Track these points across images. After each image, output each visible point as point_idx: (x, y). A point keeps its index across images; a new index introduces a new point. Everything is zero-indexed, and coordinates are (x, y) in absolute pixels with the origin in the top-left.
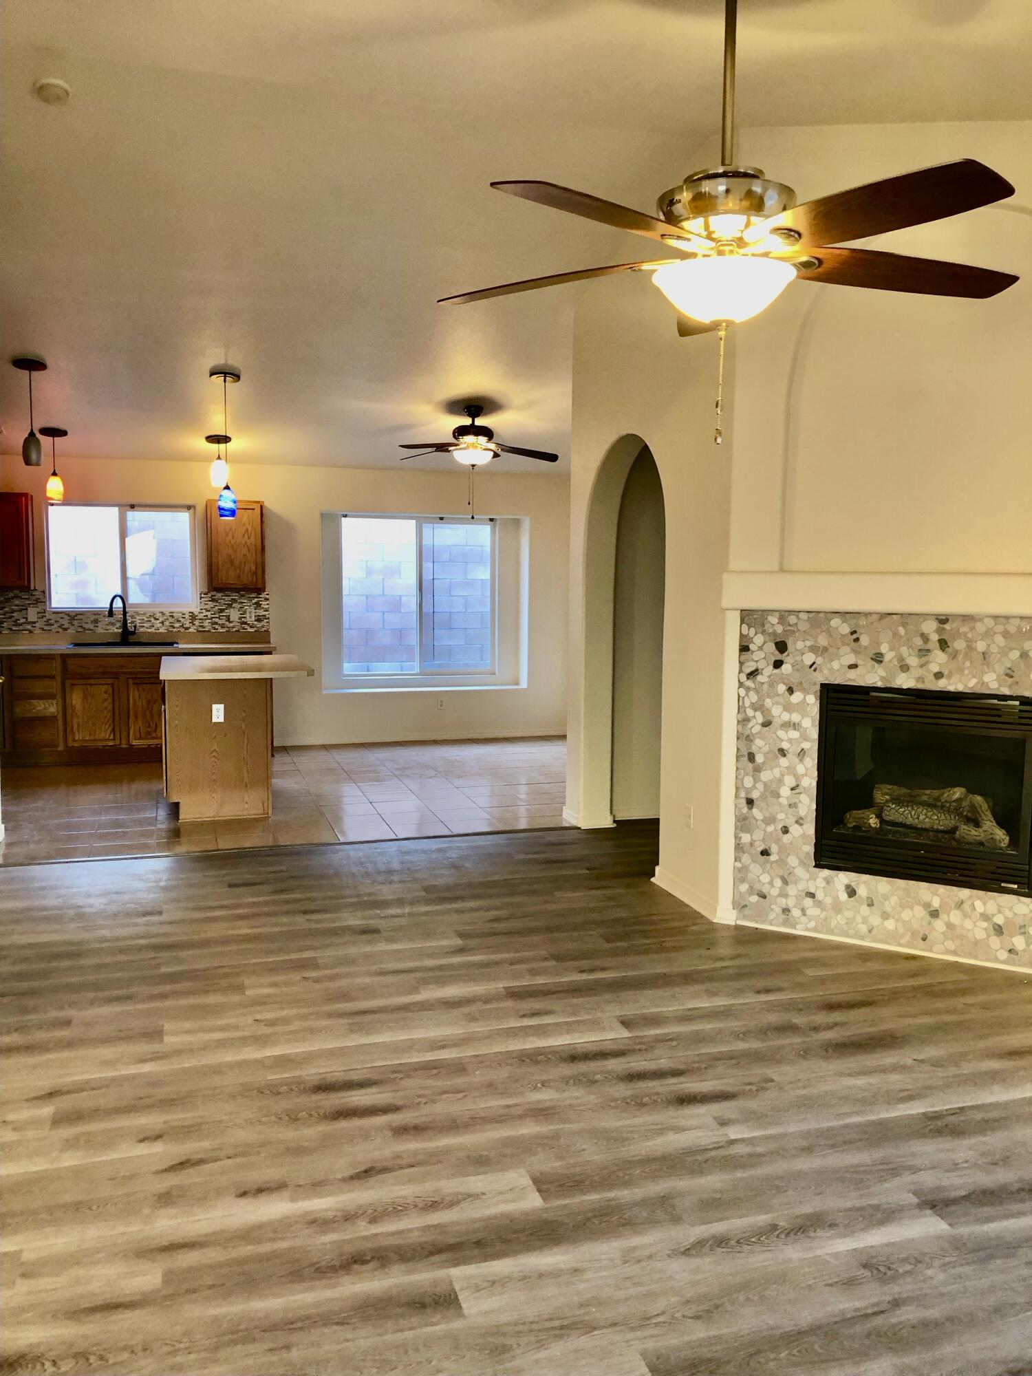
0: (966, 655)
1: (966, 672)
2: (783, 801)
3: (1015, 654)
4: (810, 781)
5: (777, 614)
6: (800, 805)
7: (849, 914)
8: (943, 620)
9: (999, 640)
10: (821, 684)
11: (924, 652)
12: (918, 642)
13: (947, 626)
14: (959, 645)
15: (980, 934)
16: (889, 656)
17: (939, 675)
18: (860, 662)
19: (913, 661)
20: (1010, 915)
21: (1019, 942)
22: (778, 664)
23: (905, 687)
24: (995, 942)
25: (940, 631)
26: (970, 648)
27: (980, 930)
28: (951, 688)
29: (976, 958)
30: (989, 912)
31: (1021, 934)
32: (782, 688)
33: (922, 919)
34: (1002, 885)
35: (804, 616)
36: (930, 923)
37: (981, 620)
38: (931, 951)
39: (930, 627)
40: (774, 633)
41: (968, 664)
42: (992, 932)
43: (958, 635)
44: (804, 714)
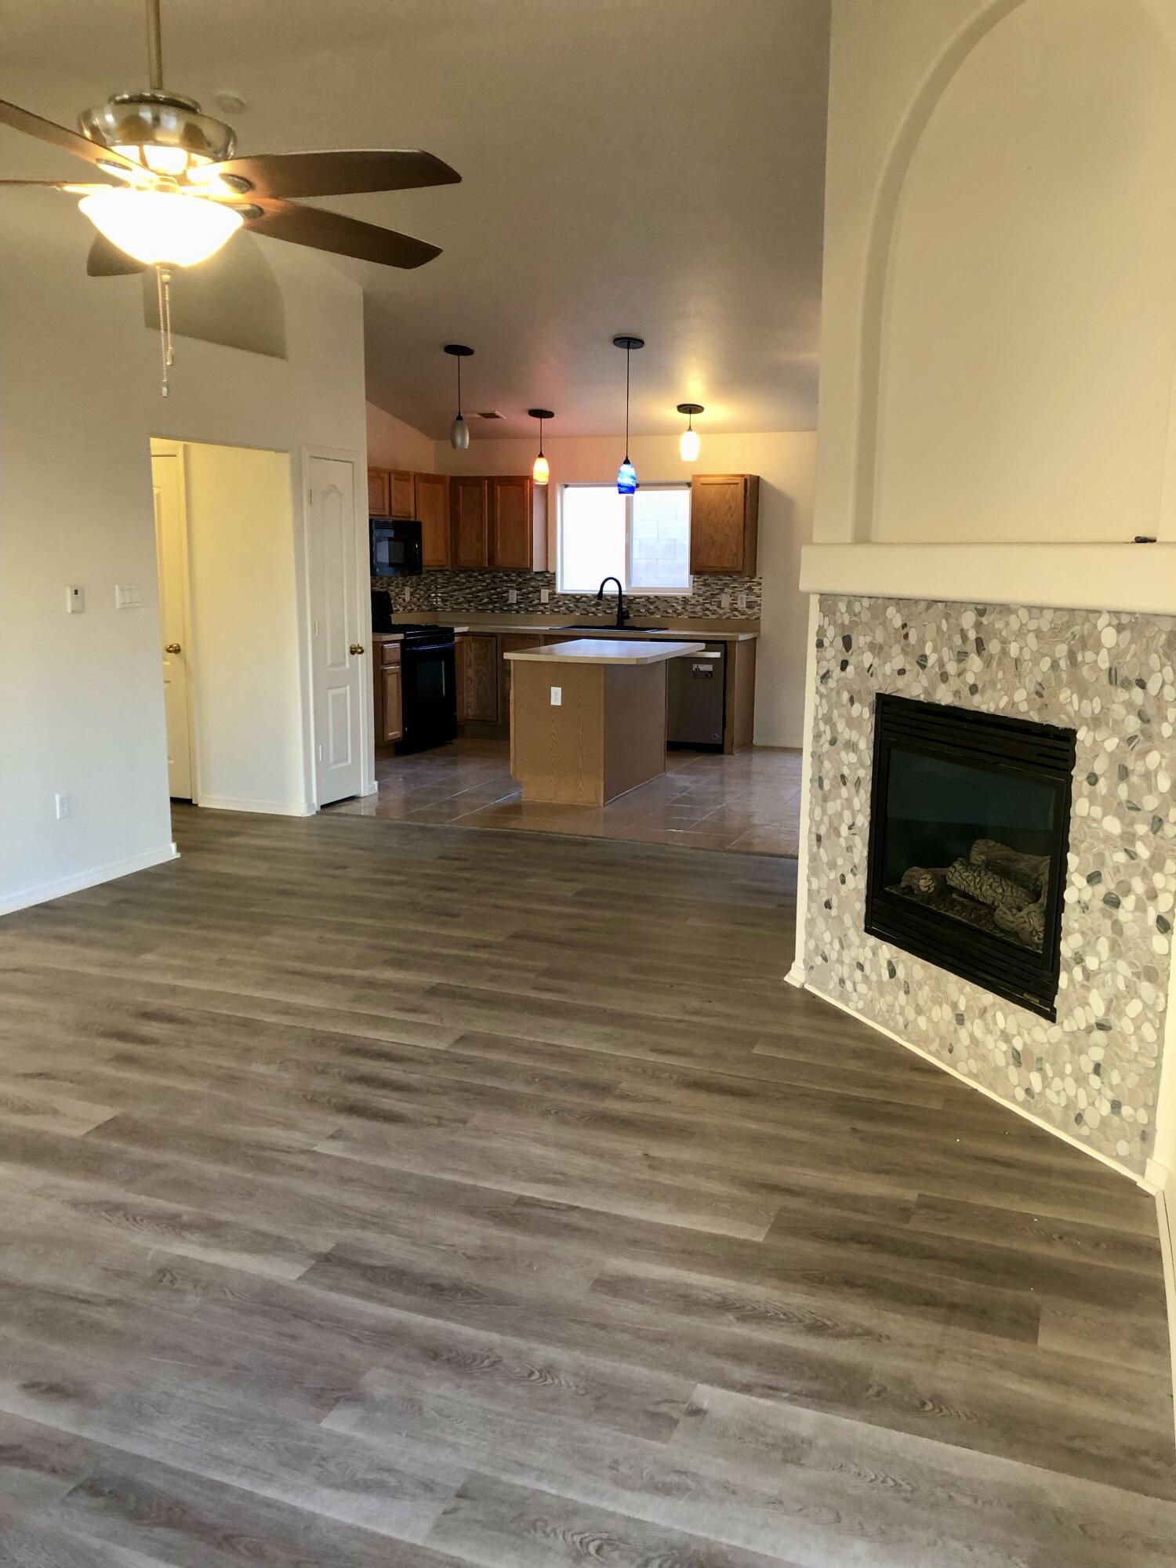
0: (999, 663)
1: (999, 686)
2: (842, 841)
3: (1046, 663)
4: (863, 821)
5: (845, 599)
6: (854, 849)
7: (889, 998)
8: (982, 610)
9: (1031, 639)
10: (877, 694)
11: (962, 656)
12: (957, 640)
13: (984, 620)
14: (994, 647)
15: (1000, 1059)
16: (932, 659)
17: (974, 689)
18: (908, 667)
19: (952, 668)
20: (1029, 1039)
21: (1036, 1081)
22: (844, 665)
23: (943, 703)
24: (1013, 1074)
25: (978, 626)
26: (1004, 652)
27: (999, 1054)
28: (984, 709)
29: (994, 1090)
30: (1009, 1030)
31: (1039, 1070)
32: (846, 696)
33: (950, 1022)
34: (1024, 995)
35: (866, 602)
36: (956, 1031)
37: (1016, 612)
38: (955, 1068)
39: (968, 619)
40: (843, 625)
41: (1000, 675)
42: (1011, 1059)
43: (996, 634)
44: (859, 729)
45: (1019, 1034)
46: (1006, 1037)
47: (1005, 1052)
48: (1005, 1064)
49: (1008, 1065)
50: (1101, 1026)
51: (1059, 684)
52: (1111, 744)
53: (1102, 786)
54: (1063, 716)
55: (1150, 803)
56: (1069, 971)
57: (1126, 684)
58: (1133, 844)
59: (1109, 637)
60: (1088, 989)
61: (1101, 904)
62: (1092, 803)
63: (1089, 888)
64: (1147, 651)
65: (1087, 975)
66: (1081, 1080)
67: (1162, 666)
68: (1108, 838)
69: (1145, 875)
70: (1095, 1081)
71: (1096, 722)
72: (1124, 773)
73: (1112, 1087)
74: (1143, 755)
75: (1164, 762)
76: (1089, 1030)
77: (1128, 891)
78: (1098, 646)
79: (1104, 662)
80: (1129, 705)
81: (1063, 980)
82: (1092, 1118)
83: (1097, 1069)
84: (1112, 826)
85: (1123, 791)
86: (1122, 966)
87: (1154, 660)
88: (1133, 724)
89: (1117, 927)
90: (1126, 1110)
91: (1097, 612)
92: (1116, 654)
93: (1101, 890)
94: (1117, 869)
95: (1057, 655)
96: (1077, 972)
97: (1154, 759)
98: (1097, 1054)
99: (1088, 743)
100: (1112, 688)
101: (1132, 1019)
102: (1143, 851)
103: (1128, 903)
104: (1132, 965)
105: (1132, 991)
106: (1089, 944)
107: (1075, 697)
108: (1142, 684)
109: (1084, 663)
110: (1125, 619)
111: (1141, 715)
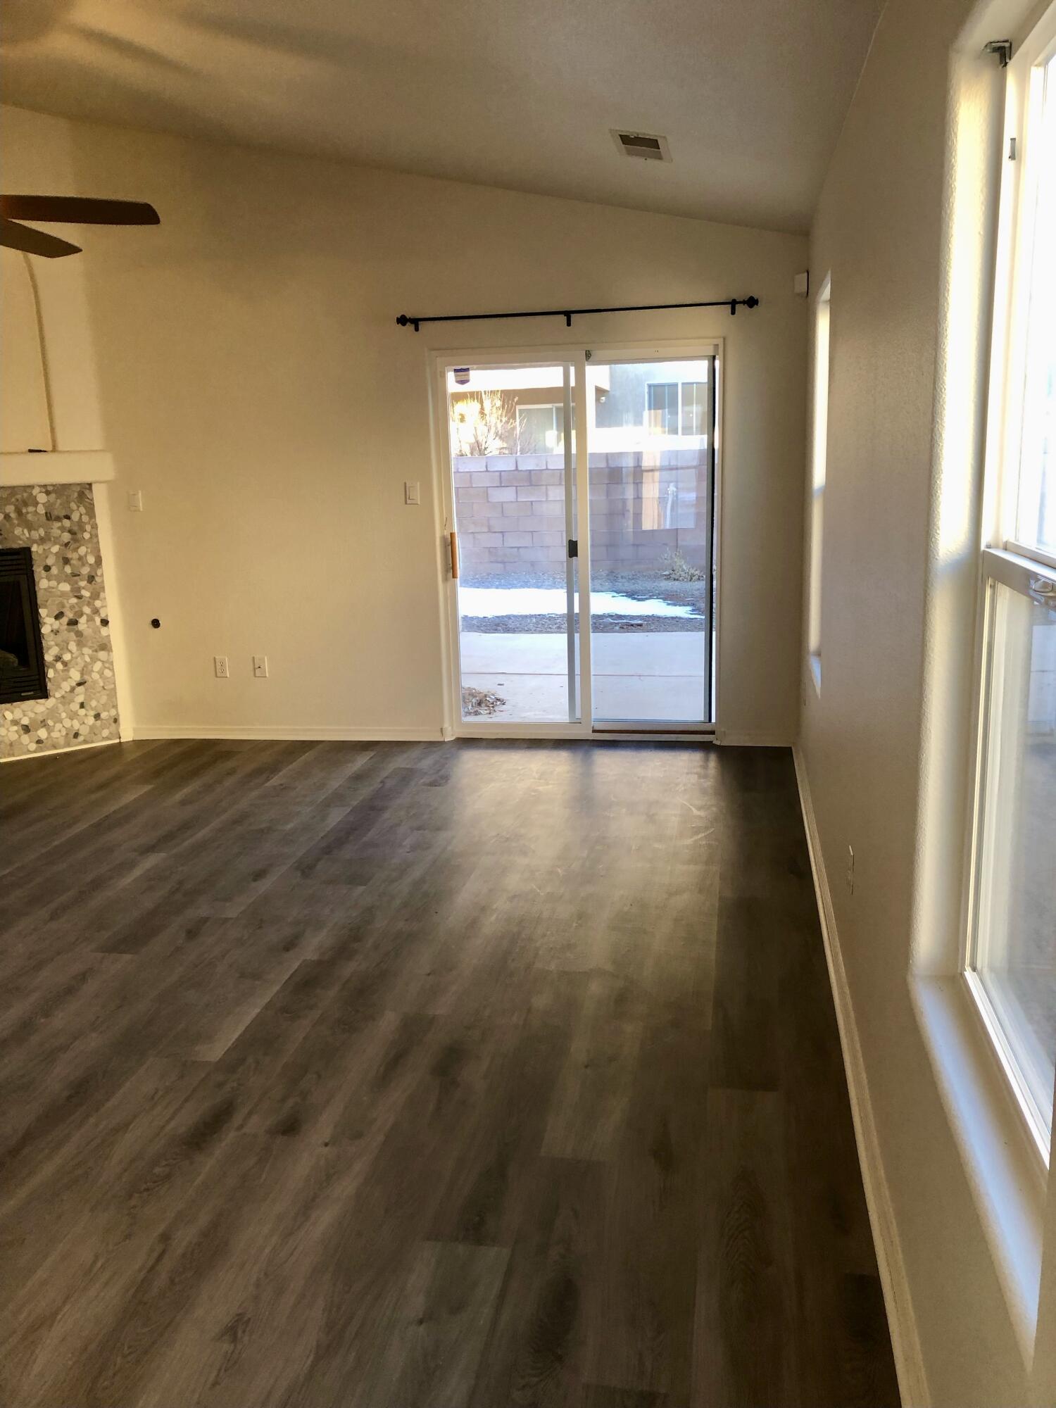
15: (14, 737)
20: (32, 715)
21: (42, 733)
24: (25, 739)
27: (12, 733)
29: (13, 755)
30: (17, 718)
31: (42, 727)
34: (23, 694)
42: (22, 732)
45: (25, 715)
46: (15, 722)
47: (16, 731)
48: (17, 736)
49: (20, 736)
50: (79, 684)
51: (13, 526)
52: (55, 549)
53: (54, 571)
54: (21, 542)
55: (85, 571)
56: (54, 667)
57: (58, 519)
58: (80, 592)
59: (42, 498)
60: (68, 671)
61: (66, 627)
62: (49, 580)
63: (57, 622)
64: (69, 502)
65: (65, 664)
66: (73, 716)
67: (78, 507)
68: (63, 594)
69: (89, 604)
70: (82, 712)
71: (42, 540)
72: (66, 561)
73: (92, 709)
74: (76, 550)
75: (89, 550)
76: (73, 690)
77: (81, 614)
78: (36, 504)
79: (41, 510)
80: (62, 529)
81: (51, 673)
82: (84, 731)
83: (82, 705)
84: (65, 587)
85: (68, 569)
86: (86, 651)
87: (73, 506)
88: (66, 537)
89: (79, 634)
90: (104, 715)
91: (32, 487)
92: (48, 506)
93: (65, 620)
94: (72, 607)
95: (7, 511)
96: (59, 666)
97: (82, 550)
98: (80, 699)
99: (40, 551)
100: (50, 522)
101: (98, 672)
102: (86, 594)
103: (83, 620)
104: (90, 647)
105: (94, 659)
106: (64, 647)
107: (26, 531)
108: (68, 517)
109: (28, 513)
110: (50, 488)
111: (70, 531)
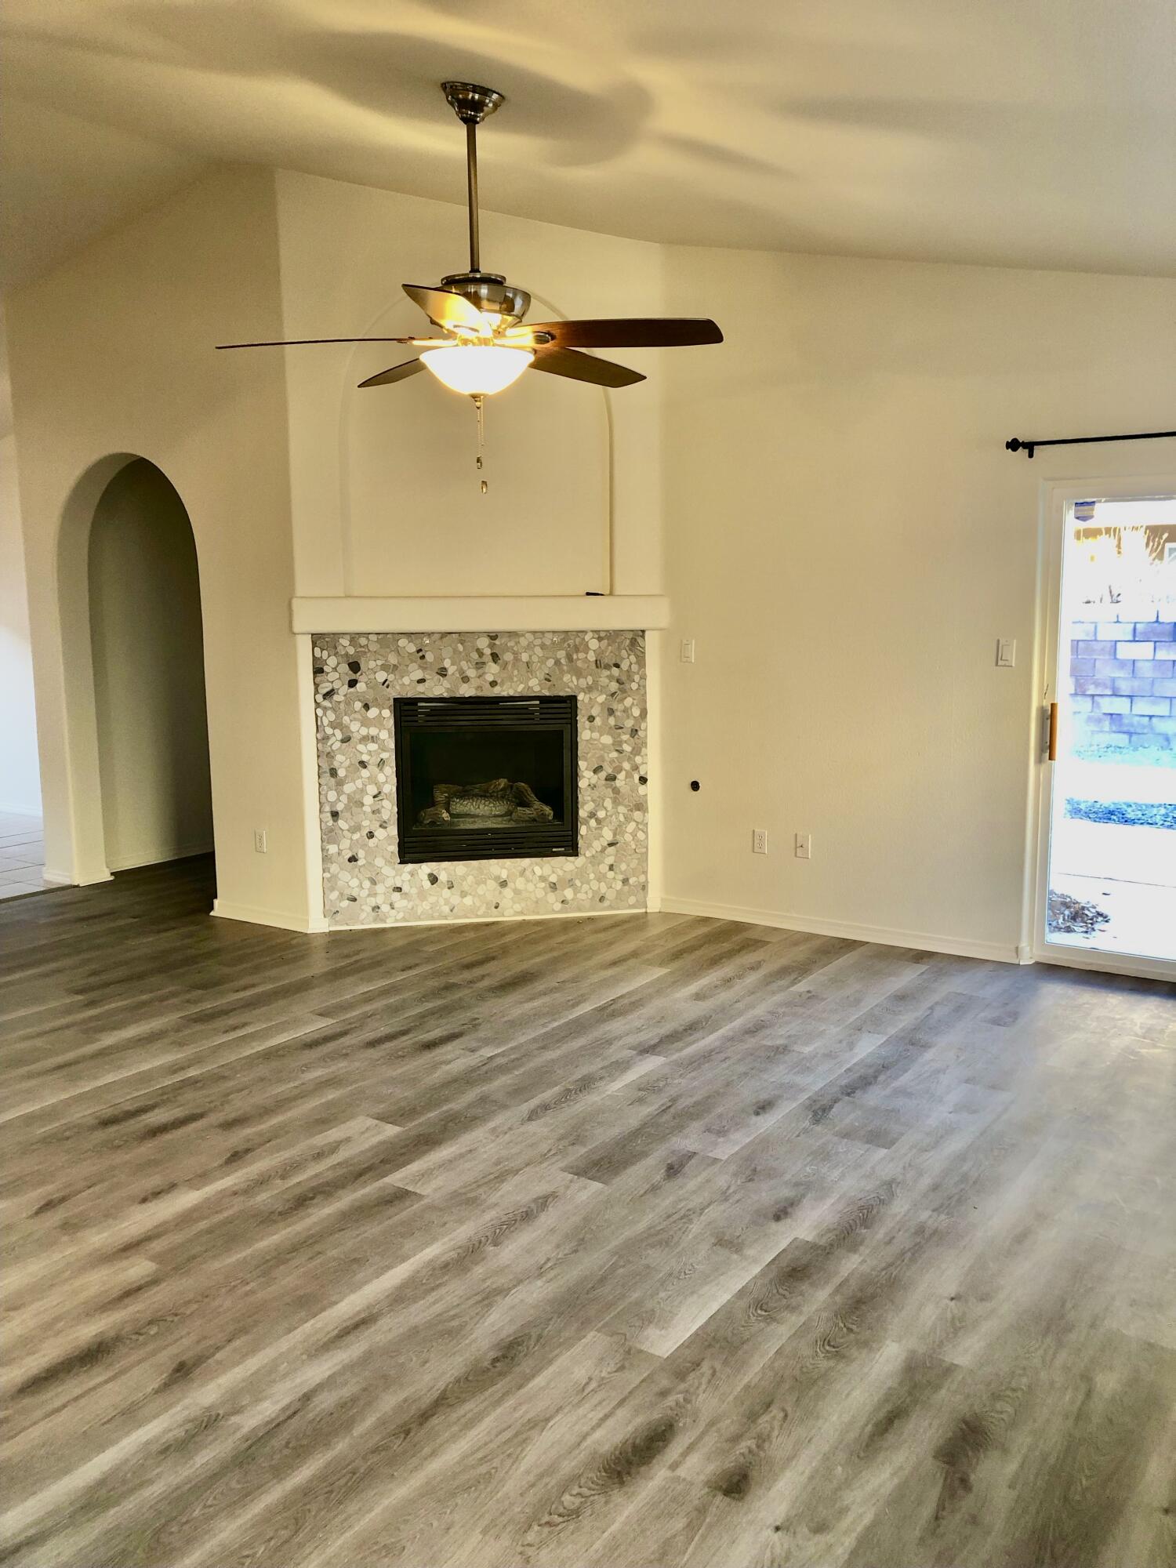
0: (514, 665)
1: (515, 679)
2: (367, 809)
3: (550, 663)
4: (390, 787)
5: (348, 637)
6: (383, 810)
7: (432, 899)
8: (493, 636)
9: (538, 650)
10: (395, 699)
11: (480, 665)
12: (475, 656)
13: (497, 642)
14: (508, 657)
15: (540, 894)
16: (451, 669)
17: (493, 684)
18: (427, 677)
19: (471, 673)
20: (560, 873)
21: (569, 894)
22: (352, 683)
23: (467, 696)
24: (552, 897)
25: (491, 646)
26: (517, 659)
27: (539, 890)
28: (505, 694)
29: (538, 914)
30: (545, 874)
31: (570, 886)
32: (358, 705)
33: (494, 890)
34: (554, 850)
35: (373, 638)
36: (500, 893)
37: (523, 635)
38: (503, 916)
39: (483, 643)
40: (347, 654)
41: (516, 672)
42: (549, 889)
43: (507, 649)
44: (381, 727)
45: (553, 872)
46: (543, 879)
47: (544, 888)
48: (544, 893)
49: (546, 893)
50: (611, 845)
51: (562, 672)
52: (601, 698)
53: (598, 721)
54: (567, 690)
55: (629, 724)
56: (586, 823)
57: (607, 667)
58: (621, 746)
59: (594, 644)
60: (601, 829)
61: (604, 782)
62: (592, 732)
63: (596, 776)
64: (619, 649)
65: (598, 821)
66: (601, 878)
67: (629, 655)
68: (604, 747)
69: (629, 759)
70: (611, 874)
71: (589, 689)
72: (611, 712)
73: (622, 873)
74: (622, 701)
75: (635, 702)
76: (603, 850)
77: (620, 769)
78: (587, 649)
79: (592, 657)
80: (610, 677)
81: (583, 830)
82: (610, 895)
83: (611, 868)
84: (607, 740)
85: (612, 721)
86: (622, 809)
87: (624, 653)
88: (614, 686)
89: (616, 791)
90: (632, 881)
91: (585, 632)
92: (599, 653)
93: (603, 775)
94: (612, 761)
95: (558, 657)
96: (593, 822)
97: (628, 702)
98: (610, 860)
99: (587, 701)
100: (599, 670)
101: (631, 833)
102: (627, 748)
103: (621, 776)
104: (626, 806)
105: (628, 819)
106: (599, 805)
107: (574, 678)
108: (617, 666)
109: (578, 659)
110: (602, 634)
111: (618, 681)
